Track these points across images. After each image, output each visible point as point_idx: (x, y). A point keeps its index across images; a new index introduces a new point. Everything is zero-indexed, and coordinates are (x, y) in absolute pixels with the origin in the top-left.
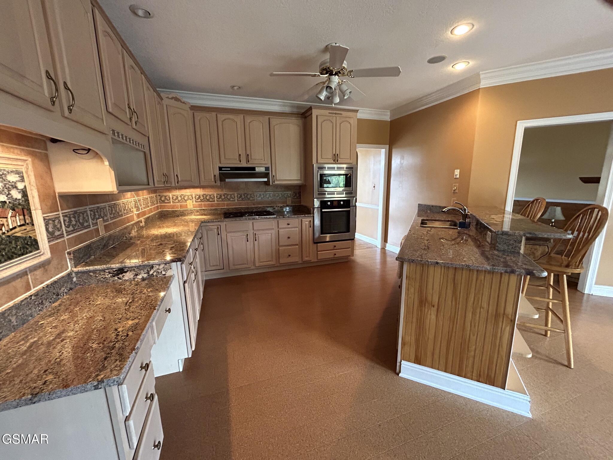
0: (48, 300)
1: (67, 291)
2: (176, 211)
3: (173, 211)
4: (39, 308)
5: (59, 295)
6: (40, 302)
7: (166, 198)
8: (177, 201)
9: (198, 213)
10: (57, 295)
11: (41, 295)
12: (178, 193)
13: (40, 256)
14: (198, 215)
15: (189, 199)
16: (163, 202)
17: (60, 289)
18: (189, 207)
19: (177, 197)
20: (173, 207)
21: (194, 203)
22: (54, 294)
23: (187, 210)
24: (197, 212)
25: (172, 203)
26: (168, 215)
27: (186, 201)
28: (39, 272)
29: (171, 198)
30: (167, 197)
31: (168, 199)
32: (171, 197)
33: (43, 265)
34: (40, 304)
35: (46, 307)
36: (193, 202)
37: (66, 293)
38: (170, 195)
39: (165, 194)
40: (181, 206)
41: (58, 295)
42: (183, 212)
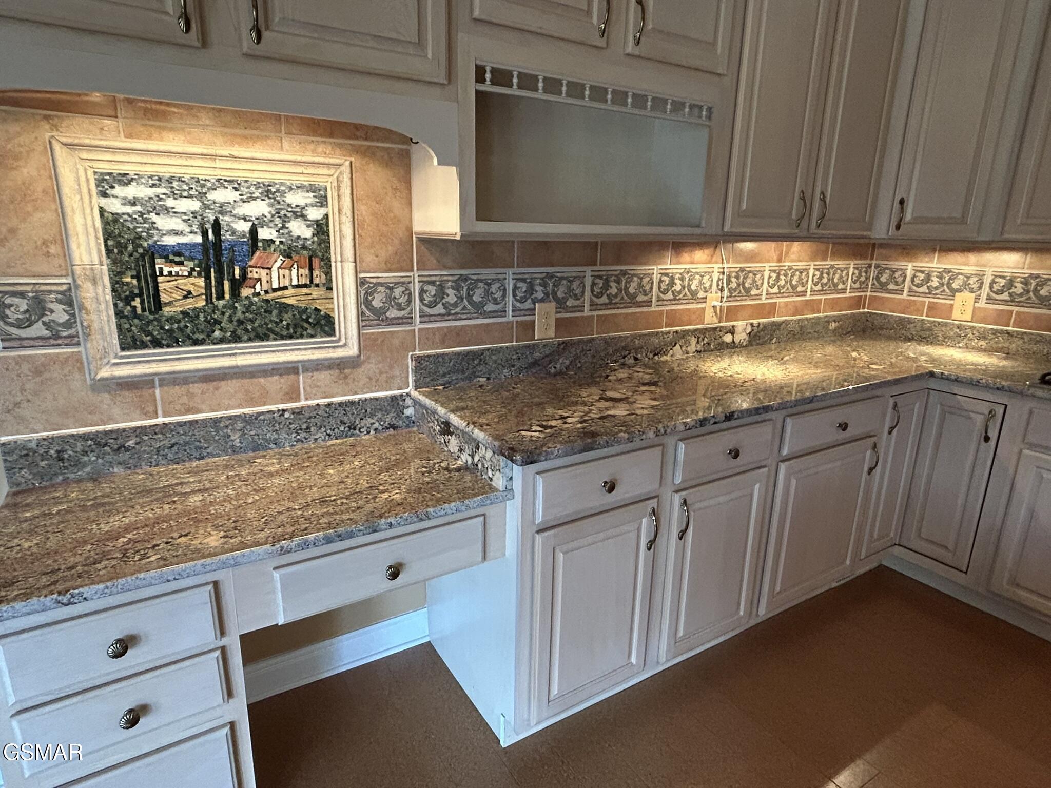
0: (323, 429)
1: (380, 428)
2: (910, 321)
3: (901, 319)
4: (298, 437)
5: (355, 429)
6: (304, 426)
7: (892, 278)
8: (924, 289)
9: (983, 343)
10: (349, 427)
11: (307, 415)
12: (935, 263)
13: (334, 347)
14: (979, 350)
15: (966, 286)
16: (883, 287)
17: (362, 419)
18: (956, 314)
19: (928, 278)
20: (908, 306)
21: (982, 304)
22: (342, 422)
23: (946, 324)
24: (982, 336)
25: (905, 295)
26: (881, 328)
27: (954, 292)
28: (324, 377)
29: (908, 279)
30: (896, 275)
31: (900, 279)
32: (909, 274)
33: (340, 365)
34: (301, 429)
35: (316, 439)
36: (977, 299)
37: (376, 430)
38: (910, 267)
39: (895, 264)
40: (932, 308)
41: (352, 427)
42: (930, 329)
